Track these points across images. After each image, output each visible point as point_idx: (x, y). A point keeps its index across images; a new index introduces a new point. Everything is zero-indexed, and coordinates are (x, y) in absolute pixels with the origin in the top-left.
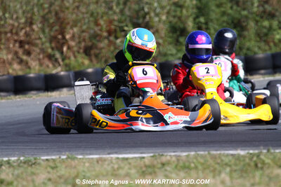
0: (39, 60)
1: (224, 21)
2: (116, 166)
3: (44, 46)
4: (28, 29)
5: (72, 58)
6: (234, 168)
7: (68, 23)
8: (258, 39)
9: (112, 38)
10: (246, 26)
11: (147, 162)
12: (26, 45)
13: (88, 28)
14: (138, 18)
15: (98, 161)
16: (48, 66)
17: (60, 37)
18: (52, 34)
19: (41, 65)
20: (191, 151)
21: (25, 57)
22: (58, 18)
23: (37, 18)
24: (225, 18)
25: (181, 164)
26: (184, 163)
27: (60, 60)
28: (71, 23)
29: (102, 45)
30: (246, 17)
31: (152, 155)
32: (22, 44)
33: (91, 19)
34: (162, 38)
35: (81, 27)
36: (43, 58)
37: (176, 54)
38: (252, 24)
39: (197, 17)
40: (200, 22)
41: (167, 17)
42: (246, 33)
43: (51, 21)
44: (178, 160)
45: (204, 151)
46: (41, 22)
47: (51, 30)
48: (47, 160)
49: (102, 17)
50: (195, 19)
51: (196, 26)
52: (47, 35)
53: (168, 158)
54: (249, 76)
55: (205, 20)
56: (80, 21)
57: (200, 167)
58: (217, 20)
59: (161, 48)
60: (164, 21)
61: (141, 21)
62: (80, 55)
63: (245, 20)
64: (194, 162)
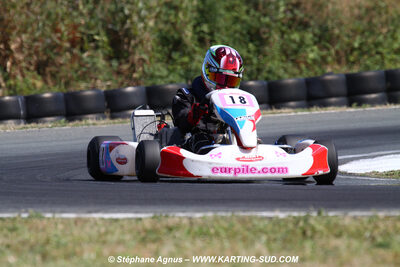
1: (236, 32)
2: (103, 230)
5: (19, 77)
6: (273, 236)
7: (14, 28)
8: (284, 58)
9: (76, 51)
10: (267, 38)
11: (148, 225)
13: (43, 34)
14: (114, 25)
15: (76, 221)
17: (2, 46)
20: (207, 211)
24: (238, 27)
25: (196, 228)
26: (201, 228)
27: (1, 80)
28: (18, 28)
29: (62, 60)
30: (268, 26)
31: (151, 215)
33: (48, 22)
34: (147, 52)
35: (32, 33)
37: (167, 76)
39: (198, 24)
40: (202, 32)
41: (156, 23)
42: (267, 48)
44: (191, 224)
45: (227, 211)
49: (63, 20)
50: (195, 27)
51: (196, 36)
53: (177, 220)
54: (275, 110)
55: (210, 28)
56: (31, 25)
57: (223, 234)
58: (227, 29)
59: (146, 67)
60: (152, 29)
61: (118, 28)
62: (30, 73)
63: (266, 30)
64: (214, 227)
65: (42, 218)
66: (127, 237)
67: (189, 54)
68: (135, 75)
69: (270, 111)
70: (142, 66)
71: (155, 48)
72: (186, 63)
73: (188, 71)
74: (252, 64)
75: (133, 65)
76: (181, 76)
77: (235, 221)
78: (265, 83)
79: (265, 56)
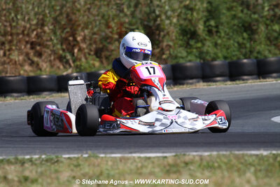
0: (50, 61)
1: (234, 25)
2: (140, 165)
3: (55, 48)
4: (39, 30)
5: (83, 60)
6: (259, 168)
7: (79, 25)
8: (268, 43)
10: (257, 29)
11: (170, 161)
12: (37, 46)
13: (100, 30)
14: (149, 22)
15: (121, 159)
16: (59, 68)
17: (71, 38)
18: (63, 35)
19: (52, 66)
20: (213, 151)
21: (36, 59)
22: (70, 20)
23: (49, 20)
24: (236, 22)
25: (205, 163)
26: (208, 163)
27: (71, 62)
28: (82, 25)
29: (113, 47)
30: (257, 20)
31: (174, 154)
32: (33, 45)
33: (103, 21)
34: (172, 40)
35: (92, 29)
36: (54, 59)
37: (187, 57)
38: (262, 28)
39: (208, 20)
40: (210, 25)
41: (178, 20)
42: (256, 37)
43: (63, 23)
44: (201, 159)
45: (226, 151)
46: (52, 24)
47: (62, 32)
48: (69, 158)
49: (113, 19)
50: (205, 22)
51: (206, 29)
52: (59, 37)
53: (191, 157)
54: (262, 80)
55: (215, 23)
56: (91, 23)
57: (224, 167)
58: (228, 23)
59: (171, 50)
60: (175, 24)
61: (151, 24)
62: (91, 57)
63: (255, 23)
64: (217, 162)
65: (97, 157)
66: (157, 170)
67: (201, 41)
68: (164, 56)
69: (258, 80)
70: (169, 50)
71: (178, 37)
72: (199, 48)
73: (201, 53)
74: (246, 48)
75: (162, 49)
76: (196, 57)
77: (232, 158)
78: (255, 61)
79: (255, 41)
